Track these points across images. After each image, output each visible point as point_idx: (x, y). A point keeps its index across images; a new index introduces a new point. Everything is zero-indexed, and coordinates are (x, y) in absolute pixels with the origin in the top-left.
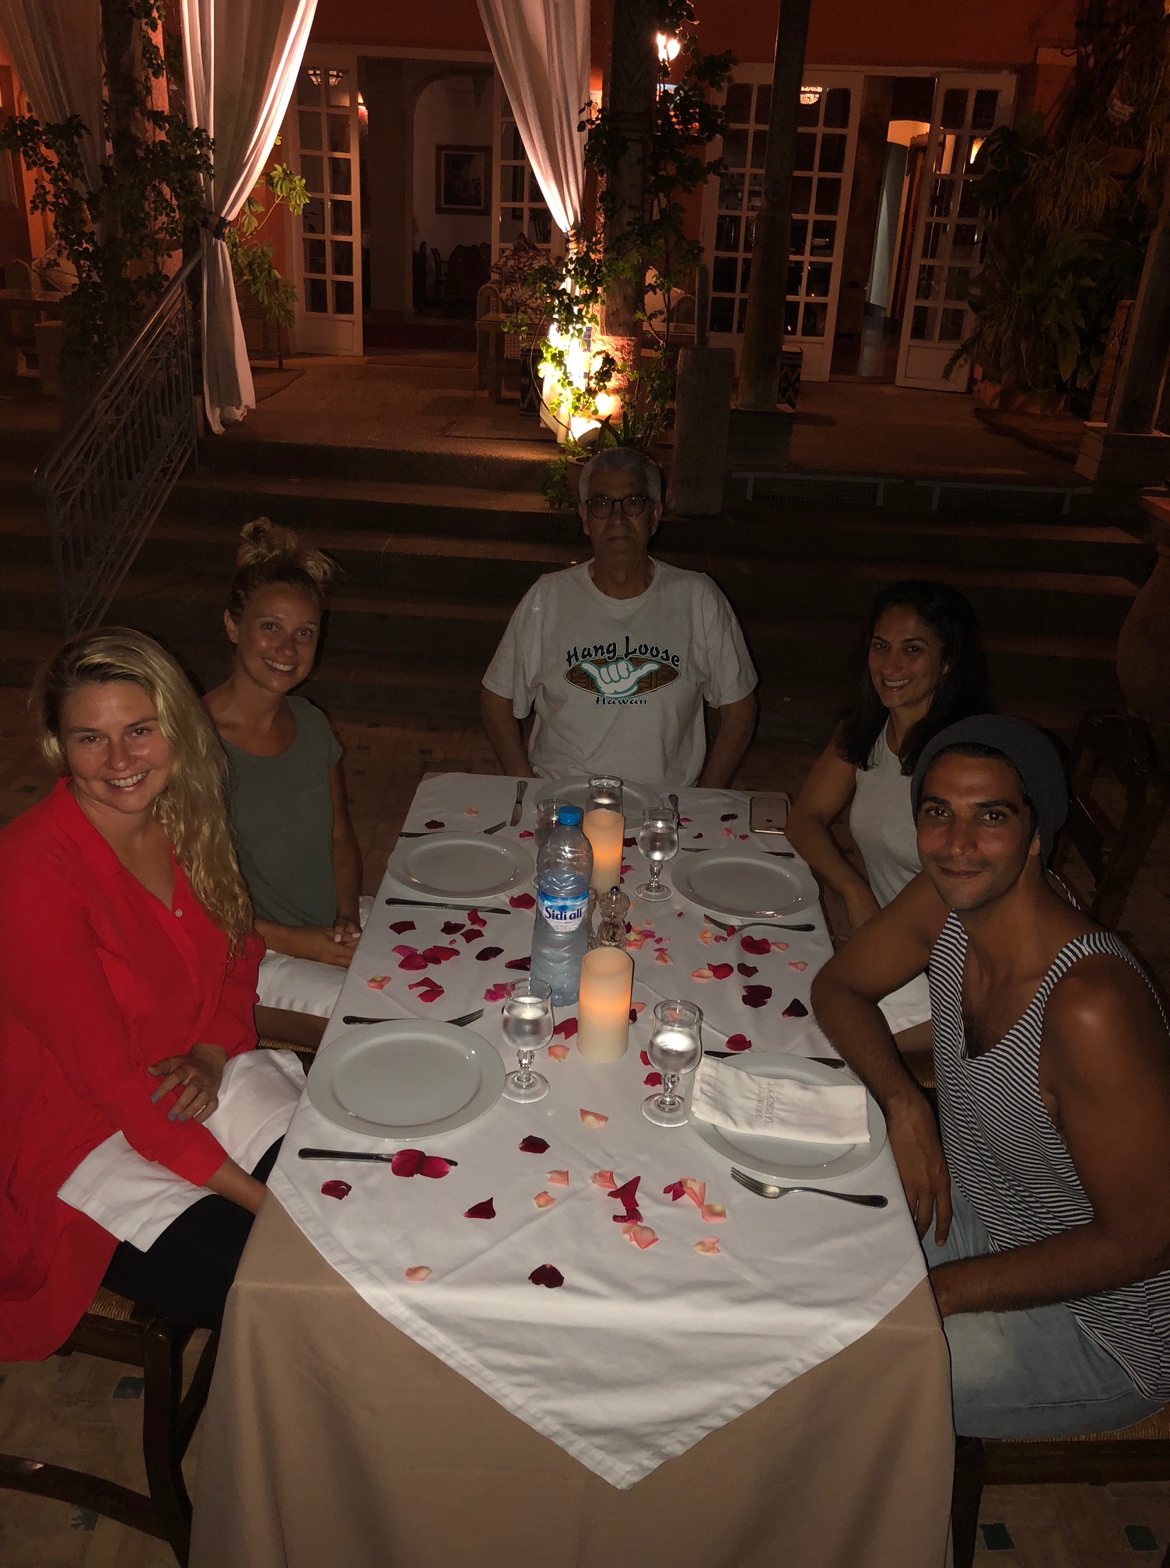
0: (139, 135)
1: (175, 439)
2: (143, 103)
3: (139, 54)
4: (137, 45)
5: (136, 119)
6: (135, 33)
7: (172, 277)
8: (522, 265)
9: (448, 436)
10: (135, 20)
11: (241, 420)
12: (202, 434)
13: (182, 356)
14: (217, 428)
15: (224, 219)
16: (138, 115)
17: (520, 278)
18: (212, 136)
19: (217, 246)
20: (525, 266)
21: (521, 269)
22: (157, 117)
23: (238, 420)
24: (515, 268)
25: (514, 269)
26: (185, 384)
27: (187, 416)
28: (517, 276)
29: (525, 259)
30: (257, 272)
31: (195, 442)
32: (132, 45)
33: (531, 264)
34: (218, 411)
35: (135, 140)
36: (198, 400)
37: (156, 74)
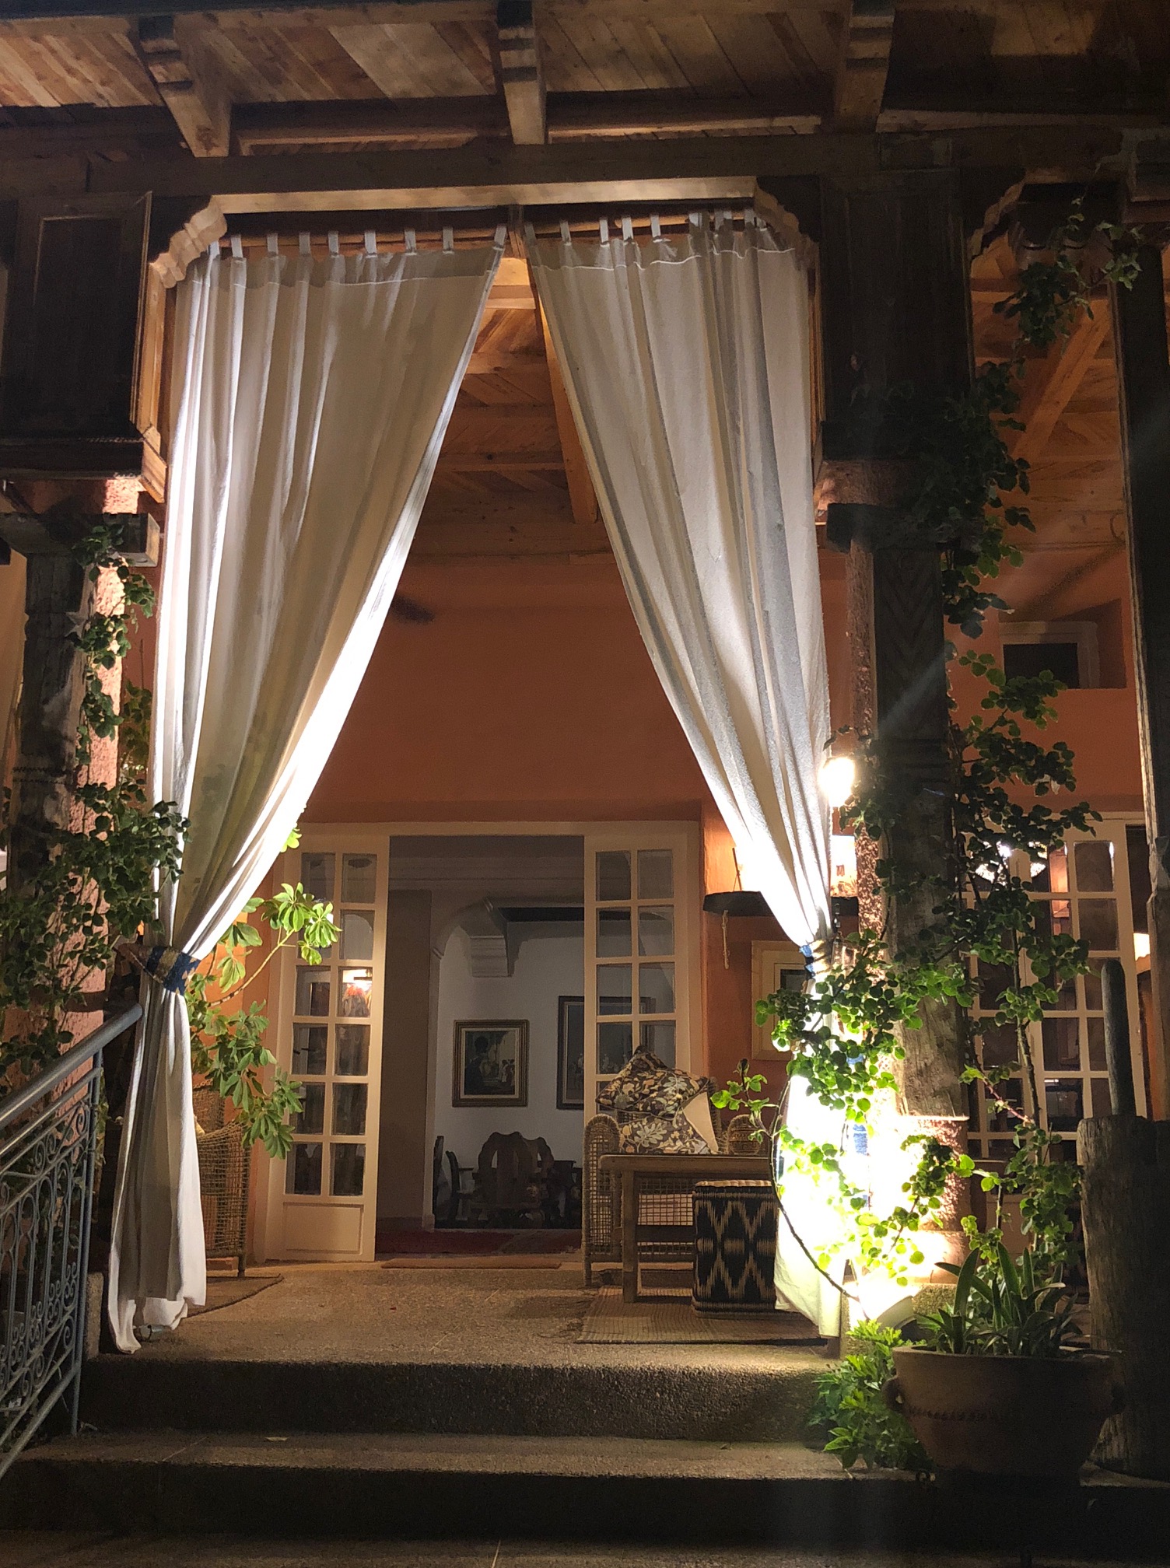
0: (57, 819)
1: (37, 1352)
2: (74, 774)
3: (77, 702)
4: (76, 691)
5: (55, 797)
6: (75, 670)
7: (77, 1039)
8: (646, 1091)
9: (583, 1342)
10: (79, 650)
11: (174, 1326)
12: (93, 1350)
13: (76, 1189)
14: (125, 1341)
15: (187, 957)
16: (61, 789)
17: (645, 1108)
18: (185, 814)
19: (169, 1002)
20: (652, 1092)
21: (645, 1096)
22: (92, 794)
23: (169, 1327)
24: (637, 1095)
25: (635, 1098)
26: (72, 1242)
27: (70, 1309)
28: (640, 1106)
29: (652, 1082)
30: (234, 1054)
31: (76, 1368)
32: (67, 687)
33: (661, 1089)
34: (131, 1308)
35: (50, 827)
36: (96, 1281)
37: (101, 731)
